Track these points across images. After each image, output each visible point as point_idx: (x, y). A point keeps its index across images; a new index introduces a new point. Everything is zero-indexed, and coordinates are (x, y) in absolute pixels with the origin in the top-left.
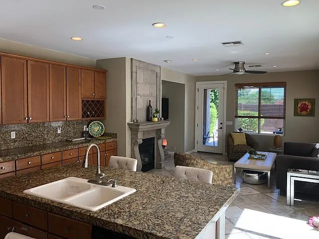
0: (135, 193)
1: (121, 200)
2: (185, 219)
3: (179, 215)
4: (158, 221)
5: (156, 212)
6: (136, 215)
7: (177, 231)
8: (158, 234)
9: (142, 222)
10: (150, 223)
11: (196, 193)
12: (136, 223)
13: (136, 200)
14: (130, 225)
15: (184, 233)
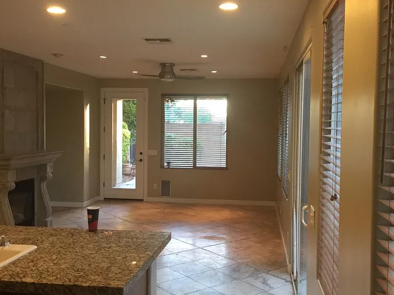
0: (36, 251)
1: (19, 259)
2: (112, 268)
3: (104, 265)
4: (79, 273)
5: (73, 266)
6: (48, 271)
7: (105, 279)
8: (84, 285)
9: (59, 276)
10: (70, 277)
11: (119, 242)
12: (51, 278)
13: (41, 257)
14: (44, 281)
15: (114, 280)
